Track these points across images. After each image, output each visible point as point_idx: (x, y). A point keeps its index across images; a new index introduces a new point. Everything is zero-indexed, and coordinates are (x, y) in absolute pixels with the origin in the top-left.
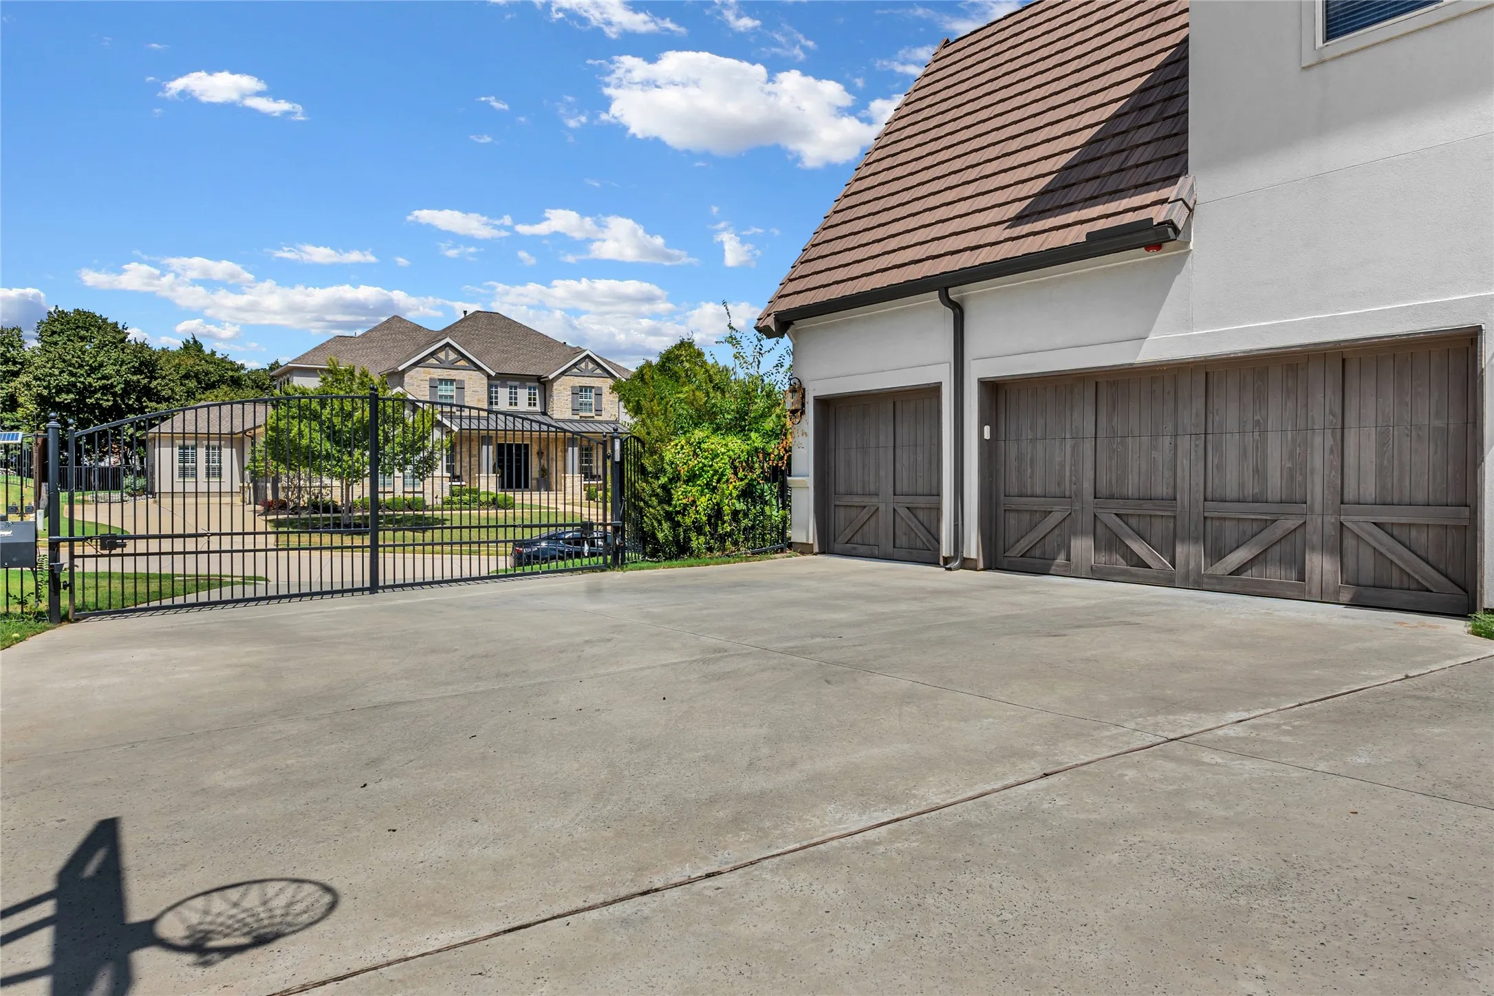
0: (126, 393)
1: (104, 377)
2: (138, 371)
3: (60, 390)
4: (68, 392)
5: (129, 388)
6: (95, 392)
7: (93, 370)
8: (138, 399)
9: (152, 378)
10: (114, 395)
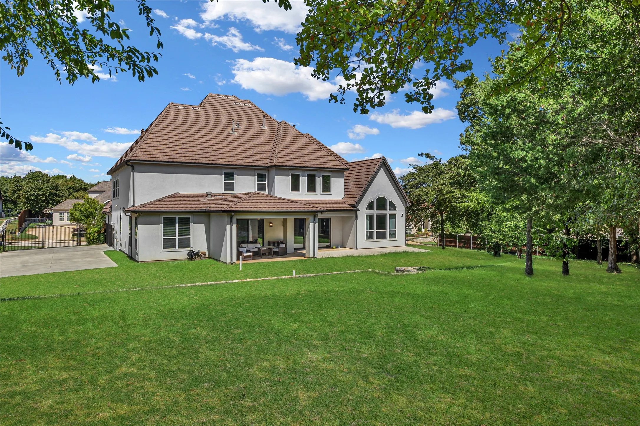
0: (49, 196)
1: (43, 191)
2: (53, 189)
3: (31, 195)
4: (33, 196)
5: (50, 194)
6: (40, 195)
7: (40, 189)
8: (53, 197)
9: (57, 190)
10: (46, 196)
